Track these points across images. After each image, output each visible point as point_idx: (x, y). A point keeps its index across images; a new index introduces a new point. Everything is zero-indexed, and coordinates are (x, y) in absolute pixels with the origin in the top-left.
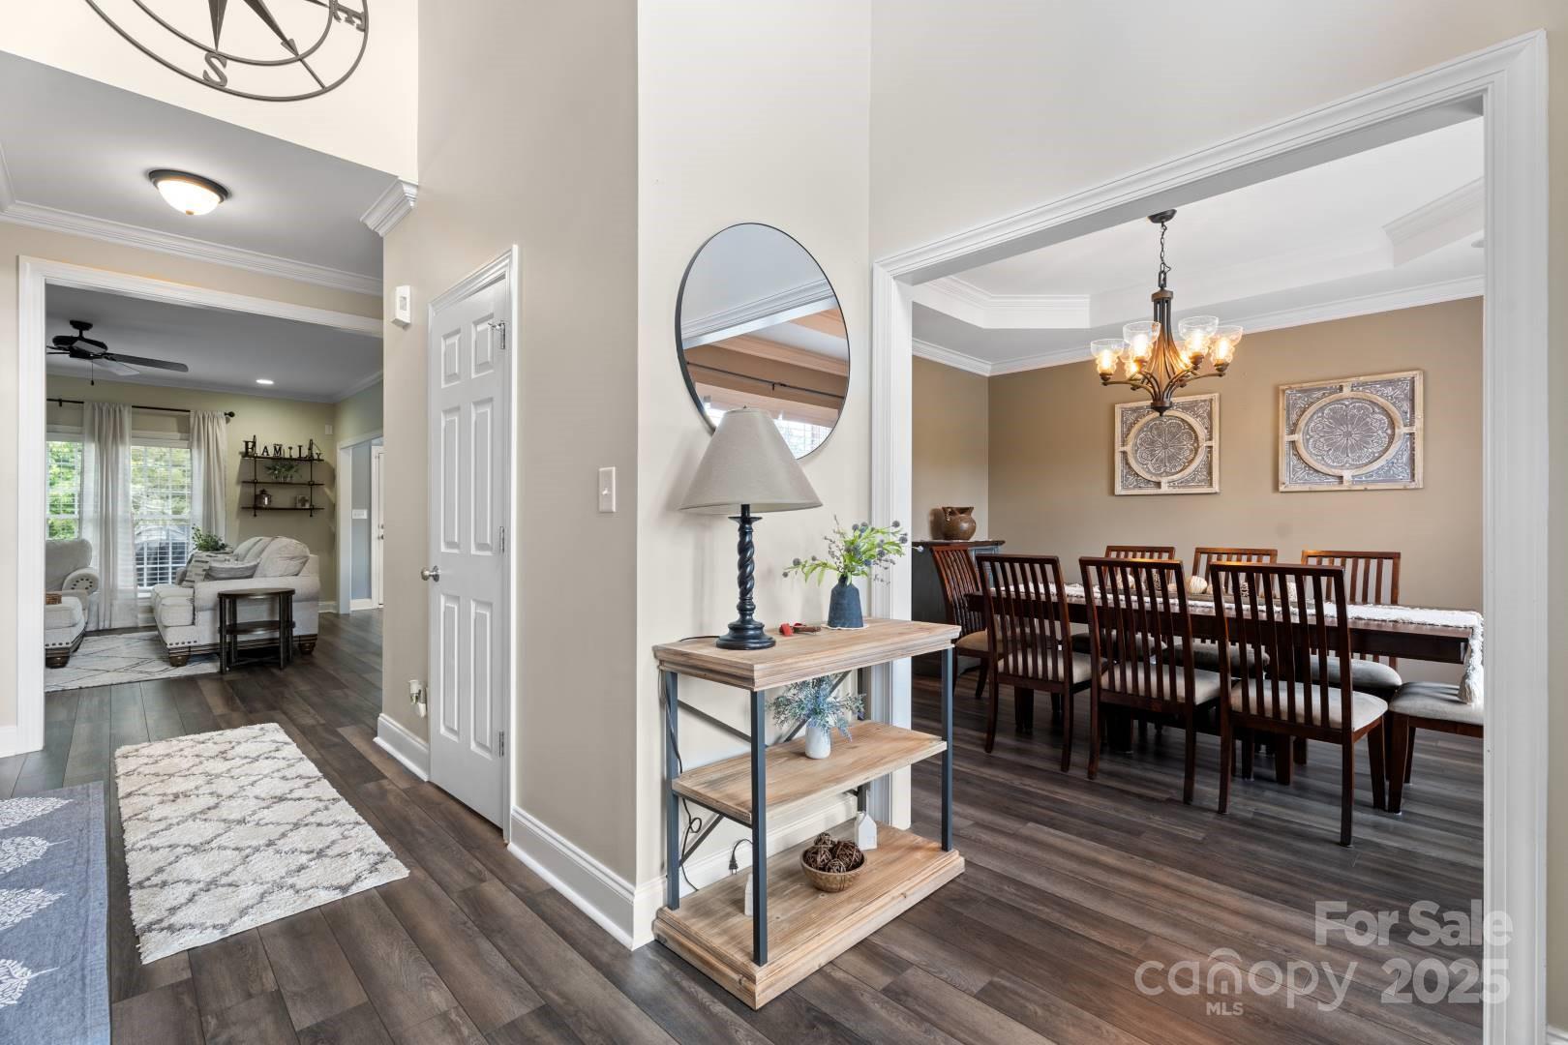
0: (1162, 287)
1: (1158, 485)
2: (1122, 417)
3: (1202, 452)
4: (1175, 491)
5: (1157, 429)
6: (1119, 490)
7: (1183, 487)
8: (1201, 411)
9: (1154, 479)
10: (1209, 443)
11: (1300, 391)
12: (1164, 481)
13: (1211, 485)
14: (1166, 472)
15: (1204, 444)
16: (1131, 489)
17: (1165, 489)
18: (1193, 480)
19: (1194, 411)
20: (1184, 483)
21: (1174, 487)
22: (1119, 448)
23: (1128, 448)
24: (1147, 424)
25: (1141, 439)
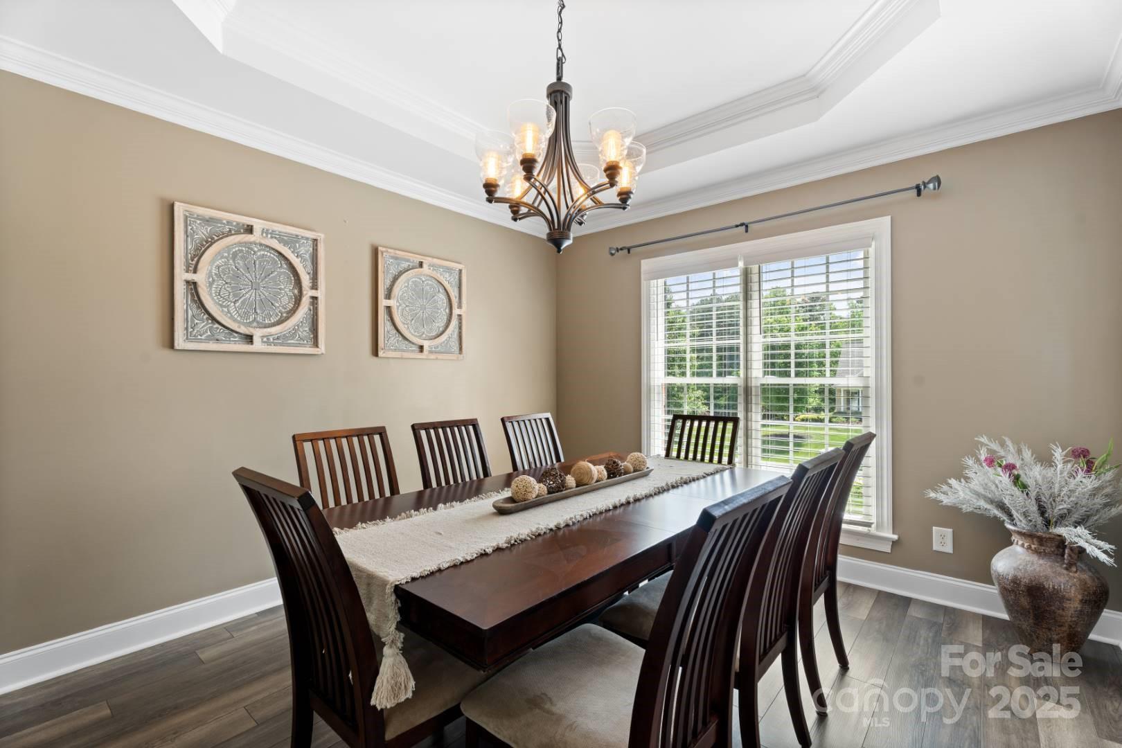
0: (559, 79)
1: (249, 339)
2: (186, 227)
3: (306, 301)
4: (273, 349)
5: (244, 258)
6: (180, 342)
7: (282, 344)
8: (302, 251)
9: (243, 330)
10: (313, 293)
11: (393, 257)
12: (258, 334)
13: (316, 344)
14: (258, 322)
15: (308, 293)
16: (201, 341)
17: (258, 346)
18: (293, 336)
19: (295, 248)
20: (281, 339)
21: (268, 343)
22: (181, 275)
23: (200, 278)
24: (228, 248)
25: (218, 267)
